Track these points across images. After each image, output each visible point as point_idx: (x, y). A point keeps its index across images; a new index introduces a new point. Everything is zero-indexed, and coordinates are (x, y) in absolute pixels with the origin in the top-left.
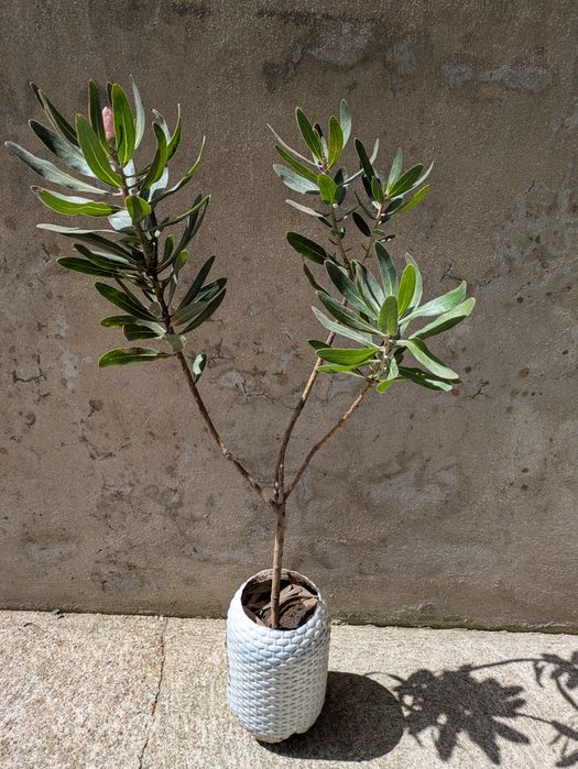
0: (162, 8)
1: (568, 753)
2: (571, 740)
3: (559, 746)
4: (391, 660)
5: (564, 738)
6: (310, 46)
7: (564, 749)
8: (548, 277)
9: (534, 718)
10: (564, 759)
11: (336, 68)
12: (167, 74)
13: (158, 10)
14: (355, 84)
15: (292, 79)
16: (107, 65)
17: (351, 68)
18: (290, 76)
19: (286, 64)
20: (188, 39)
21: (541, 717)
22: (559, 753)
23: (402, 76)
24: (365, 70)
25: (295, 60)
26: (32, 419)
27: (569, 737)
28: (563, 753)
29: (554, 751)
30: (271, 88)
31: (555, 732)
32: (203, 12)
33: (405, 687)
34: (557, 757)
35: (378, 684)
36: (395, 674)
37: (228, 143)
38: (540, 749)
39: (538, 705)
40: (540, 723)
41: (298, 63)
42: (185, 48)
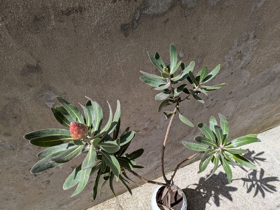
0: (55, 15)
1: (249, 187)
2: (248, 182)
3: (245, 186)
4: (192, 178)
5: (246, 182)
6: (144, 9)
7: (247, 186)
8: (242, 63)
9: (237, 180)
10: (248, 190)
11: (158, 16)
12: (69, 46)
13: (53, 17)
14: (168, 20)
15: (136, 28)
16: (31, 54)
17: (165, 13)
18: (135, 26)
19: (132, 22)
20: (75, 27)
21: (238, 178)
22: (246, 188)
23: (189, 9)
24: (172, 11)
25: (137, 19)
26: (49, 182)
27: (247, 181)
28: (247, 188)
29: (245, 188)
30: (126, 35)
31: (243, 182)
32: (81, 10)
33: (199, 186)
34: (246, 190)
35: (192, 189)
36: (194, 183)
37: (109, 65)
38: (241, 189)
39: (236, 174)
40: (239, 180)
41: (138, 19)
42: (75, 31)
